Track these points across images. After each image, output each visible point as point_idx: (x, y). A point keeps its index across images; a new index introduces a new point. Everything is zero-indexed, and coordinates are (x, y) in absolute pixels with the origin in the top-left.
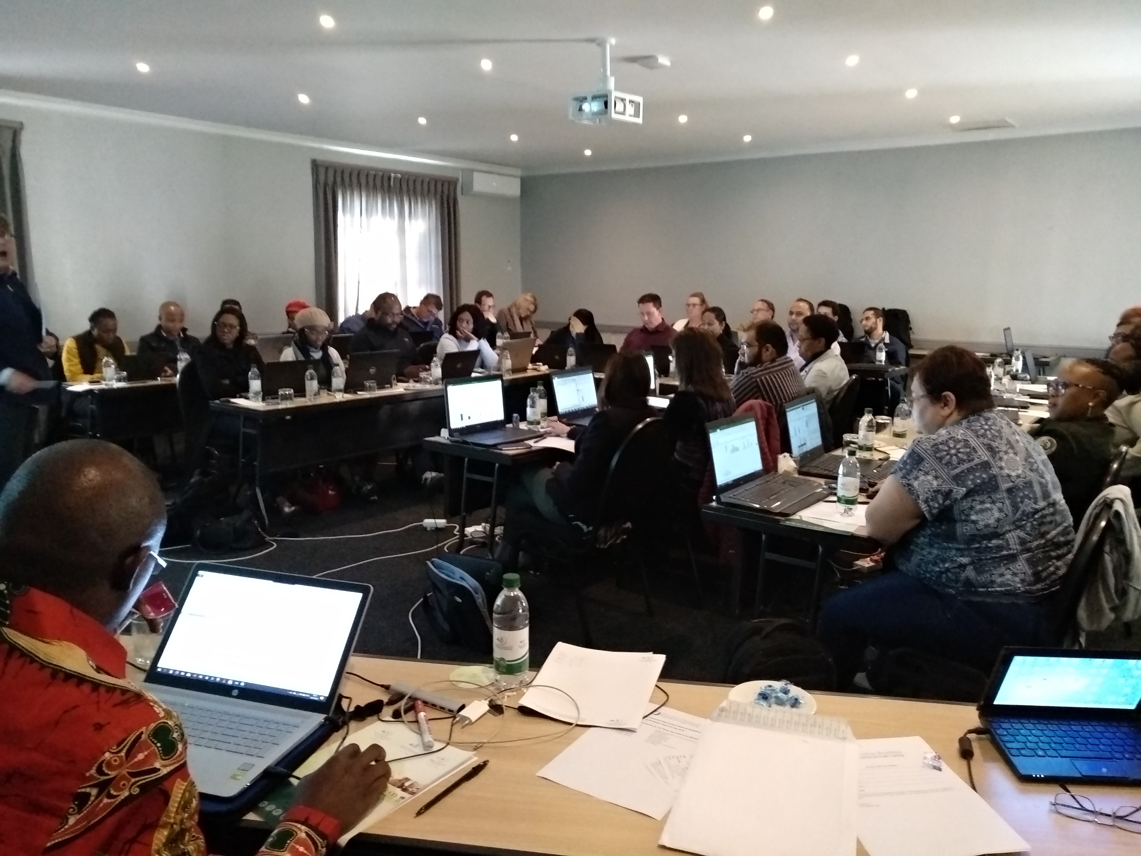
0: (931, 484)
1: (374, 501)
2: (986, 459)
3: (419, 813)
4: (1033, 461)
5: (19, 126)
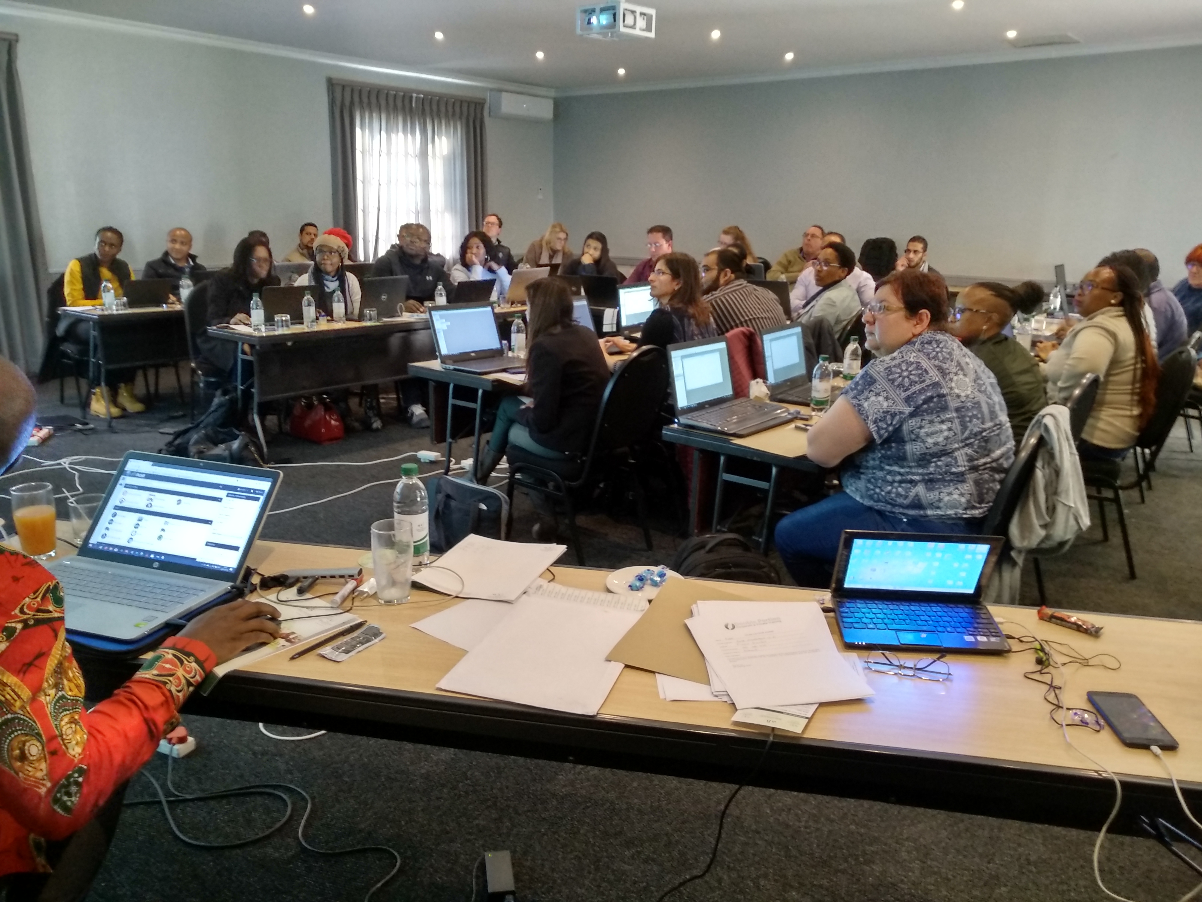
0: (882, 405)
2: (937, 379)
3: (293, 658)
4: (982, 382)
5: (14, 38)
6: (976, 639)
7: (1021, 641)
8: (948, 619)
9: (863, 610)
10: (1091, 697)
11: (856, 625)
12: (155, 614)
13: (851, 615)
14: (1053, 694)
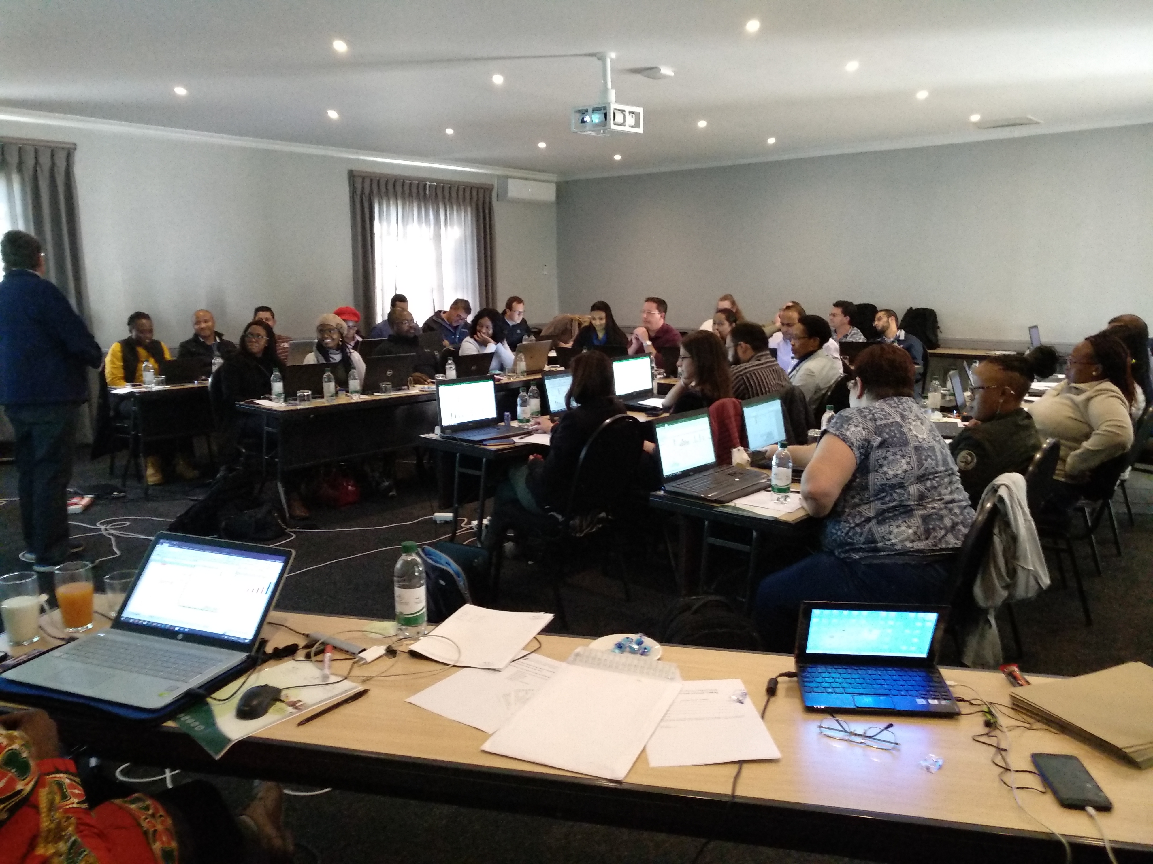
1: (393, 496)
3: (300, 724)
5: (73, 146)
6: (928, 702)
7: (972, 704)
8: (903, 683)
9: (824, 675)
10: (1036, 758)
11: (816, 690)
12: (178, 684)
13: (812, 679)
14: (1000, 757)
